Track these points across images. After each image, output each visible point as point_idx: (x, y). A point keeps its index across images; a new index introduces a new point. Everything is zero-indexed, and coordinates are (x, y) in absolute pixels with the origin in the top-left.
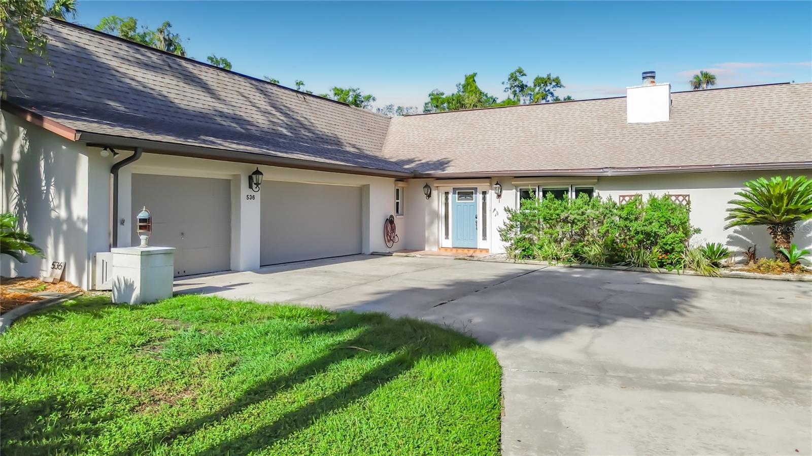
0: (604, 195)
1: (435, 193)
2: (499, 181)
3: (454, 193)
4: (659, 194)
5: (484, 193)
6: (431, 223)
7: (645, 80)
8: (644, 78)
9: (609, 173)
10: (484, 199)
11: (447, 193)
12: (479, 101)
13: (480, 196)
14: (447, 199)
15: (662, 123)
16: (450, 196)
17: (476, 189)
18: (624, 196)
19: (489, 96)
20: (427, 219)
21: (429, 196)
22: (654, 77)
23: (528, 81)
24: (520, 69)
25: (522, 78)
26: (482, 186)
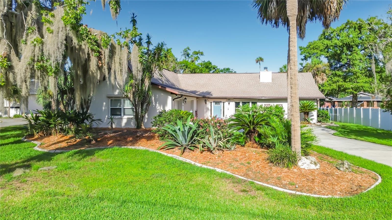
0: (259, 104)
1: (208, 102)
2: (229, 99)
3: (214, 103)
4: (275, 104)
5: (224, 103)
6: (206, 112)
7: (265, 70)
8: (265, 69)
9: (263, 98)
10: (224, 104)
11: (211, 103)
12: (174, 60)
13: (222, 104)
14: (211, 104)
15: (270, 83)
16: (213, 103)
17: (221, 101)
18: (265, 105)
19: (175, 57)
20: (205, 110)
21: (206, 103)
22: (267, 69)
23: (191, 52)
24: (188, 47)
25: (189, 51)
26: (222, 101)
